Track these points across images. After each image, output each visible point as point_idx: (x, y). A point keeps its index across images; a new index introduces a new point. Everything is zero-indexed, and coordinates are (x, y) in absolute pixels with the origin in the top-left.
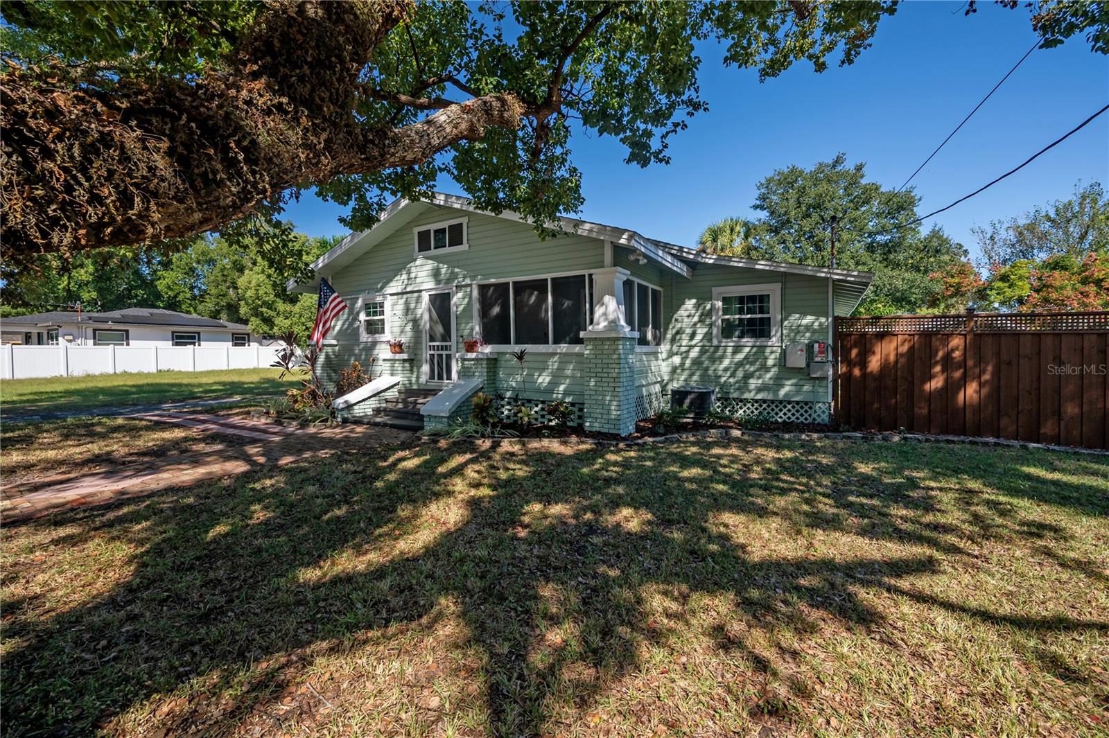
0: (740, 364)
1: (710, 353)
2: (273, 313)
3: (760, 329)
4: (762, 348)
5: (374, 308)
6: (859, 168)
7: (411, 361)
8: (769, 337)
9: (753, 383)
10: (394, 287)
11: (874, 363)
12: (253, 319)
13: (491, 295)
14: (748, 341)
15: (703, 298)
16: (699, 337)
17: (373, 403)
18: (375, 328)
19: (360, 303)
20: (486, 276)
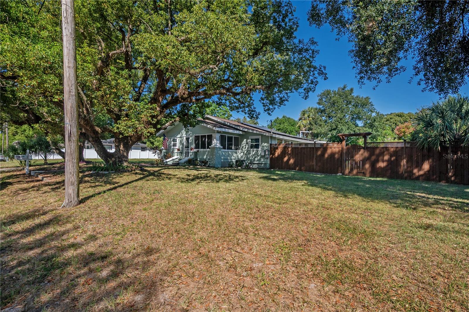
0: (254, 155)
1: (248, 152)
2: (154, 141)
3: (257, 146)
4: (258, 151)
5: (175, 140)
6: (352, 90)
7: (181, 153)
8: (259, 148)
9: (256, 159)
10: (179, 136)
11: (276, 155)
12: (148, 142)
13: (197, 138)
14: (255, 149)
15: (247, 139)
16: (246, 148)
17: (172, 162)
18: (175, 145)
19: (172, 139)
20: (196, 134)
